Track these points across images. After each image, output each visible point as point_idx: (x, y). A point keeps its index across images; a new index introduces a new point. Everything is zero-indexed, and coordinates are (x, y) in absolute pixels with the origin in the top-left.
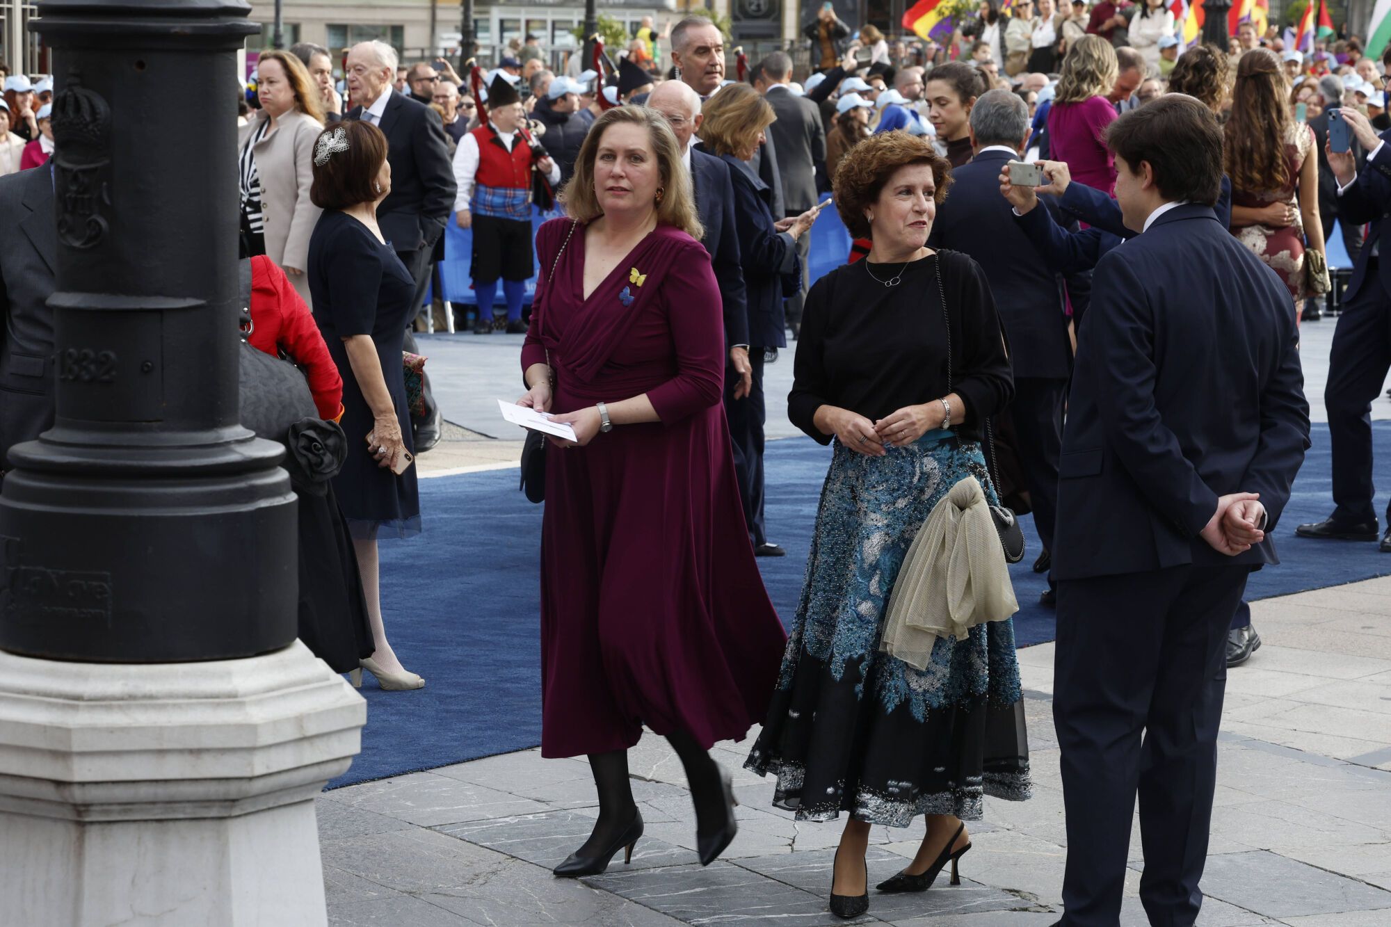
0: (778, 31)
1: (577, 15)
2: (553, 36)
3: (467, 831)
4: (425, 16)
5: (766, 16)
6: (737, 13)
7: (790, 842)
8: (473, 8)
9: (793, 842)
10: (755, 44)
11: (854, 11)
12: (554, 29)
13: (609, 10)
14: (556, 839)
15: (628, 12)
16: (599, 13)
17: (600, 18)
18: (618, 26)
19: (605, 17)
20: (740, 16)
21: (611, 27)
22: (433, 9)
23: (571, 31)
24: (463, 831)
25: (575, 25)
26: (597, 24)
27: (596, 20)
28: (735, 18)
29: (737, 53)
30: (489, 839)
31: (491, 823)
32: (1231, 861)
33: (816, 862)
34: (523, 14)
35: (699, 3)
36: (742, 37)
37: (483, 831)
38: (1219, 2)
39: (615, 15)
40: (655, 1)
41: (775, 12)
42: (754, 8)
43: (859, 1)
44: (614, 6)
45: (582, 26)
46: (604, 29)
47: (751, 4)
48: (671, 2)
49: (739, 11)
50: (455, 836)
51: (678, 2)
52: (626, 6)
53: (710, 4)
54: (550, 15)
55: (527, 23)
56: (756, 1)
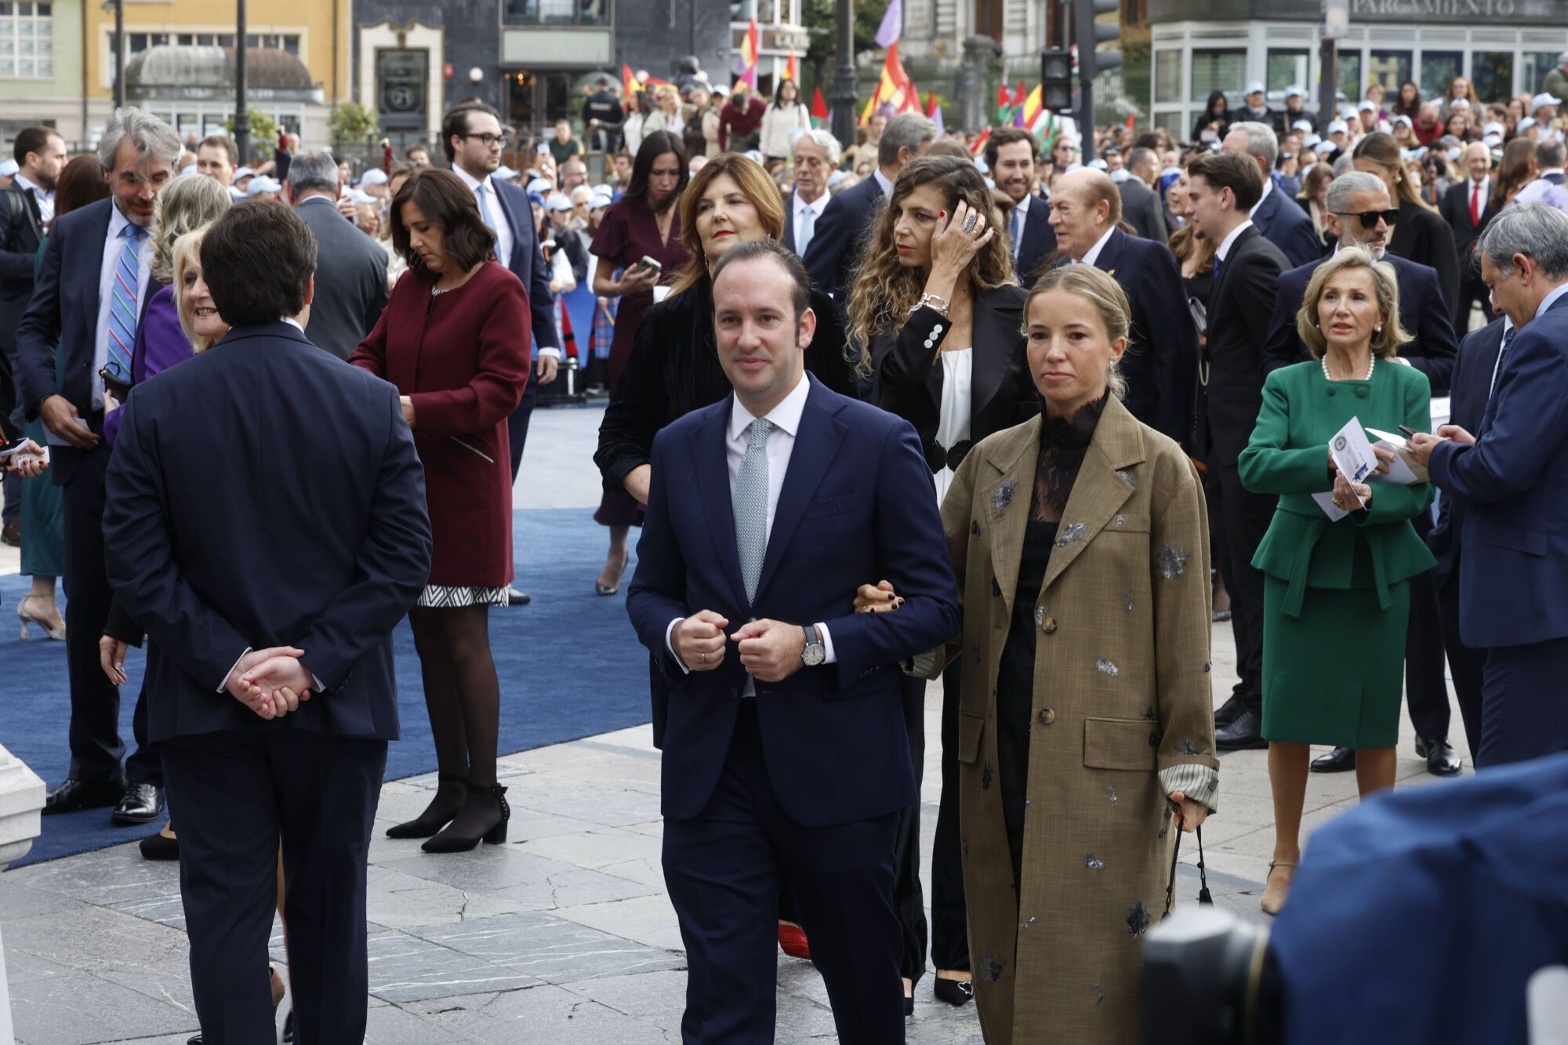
0: (424, 123)
1: (228, 109)
2: (204, 130)
3: (143, 908)
4: (77, 110)
5: (411, 109)
6: (384, 106)
7: (460, 910)
9: (463, 910)
10: (403, 137)
12: (205, 122)
13: (259, 104)
15: (277, 106)
16: (249, 107)
17: (251, 112)
18: (267, 120)
19: (256, 111)
20: (387, 109)
21: (261, 121)
22: (85, 104)
23: (221, 124)
24: (138, 909)
25: (226, 118)
26: (248, 117)
27: (247, 114)
28: (382, 111)
29: (384, 146)
30: (165, 915)
31: (167, 900)
33: (486, 929)
34: (174, 109)
35: (346, 97)
36: (389, 129)
37: (158, 908)
38: (847, 95)
39: (265, 108)
40: (303, 95)
41: (420, 105)
42: (399, 101)
43: (501, 94)
44: (264, 100)
45: (233, 120)
46: (254, 122)
47: (396, 98)
48: (319, 95)
49: (385, 104)
50: (131, 914)
51: (326, 95)
52: (276, 100)
53: (357, 97)
54: (200, 109)
55: (179, 117)
56: (401, 95)
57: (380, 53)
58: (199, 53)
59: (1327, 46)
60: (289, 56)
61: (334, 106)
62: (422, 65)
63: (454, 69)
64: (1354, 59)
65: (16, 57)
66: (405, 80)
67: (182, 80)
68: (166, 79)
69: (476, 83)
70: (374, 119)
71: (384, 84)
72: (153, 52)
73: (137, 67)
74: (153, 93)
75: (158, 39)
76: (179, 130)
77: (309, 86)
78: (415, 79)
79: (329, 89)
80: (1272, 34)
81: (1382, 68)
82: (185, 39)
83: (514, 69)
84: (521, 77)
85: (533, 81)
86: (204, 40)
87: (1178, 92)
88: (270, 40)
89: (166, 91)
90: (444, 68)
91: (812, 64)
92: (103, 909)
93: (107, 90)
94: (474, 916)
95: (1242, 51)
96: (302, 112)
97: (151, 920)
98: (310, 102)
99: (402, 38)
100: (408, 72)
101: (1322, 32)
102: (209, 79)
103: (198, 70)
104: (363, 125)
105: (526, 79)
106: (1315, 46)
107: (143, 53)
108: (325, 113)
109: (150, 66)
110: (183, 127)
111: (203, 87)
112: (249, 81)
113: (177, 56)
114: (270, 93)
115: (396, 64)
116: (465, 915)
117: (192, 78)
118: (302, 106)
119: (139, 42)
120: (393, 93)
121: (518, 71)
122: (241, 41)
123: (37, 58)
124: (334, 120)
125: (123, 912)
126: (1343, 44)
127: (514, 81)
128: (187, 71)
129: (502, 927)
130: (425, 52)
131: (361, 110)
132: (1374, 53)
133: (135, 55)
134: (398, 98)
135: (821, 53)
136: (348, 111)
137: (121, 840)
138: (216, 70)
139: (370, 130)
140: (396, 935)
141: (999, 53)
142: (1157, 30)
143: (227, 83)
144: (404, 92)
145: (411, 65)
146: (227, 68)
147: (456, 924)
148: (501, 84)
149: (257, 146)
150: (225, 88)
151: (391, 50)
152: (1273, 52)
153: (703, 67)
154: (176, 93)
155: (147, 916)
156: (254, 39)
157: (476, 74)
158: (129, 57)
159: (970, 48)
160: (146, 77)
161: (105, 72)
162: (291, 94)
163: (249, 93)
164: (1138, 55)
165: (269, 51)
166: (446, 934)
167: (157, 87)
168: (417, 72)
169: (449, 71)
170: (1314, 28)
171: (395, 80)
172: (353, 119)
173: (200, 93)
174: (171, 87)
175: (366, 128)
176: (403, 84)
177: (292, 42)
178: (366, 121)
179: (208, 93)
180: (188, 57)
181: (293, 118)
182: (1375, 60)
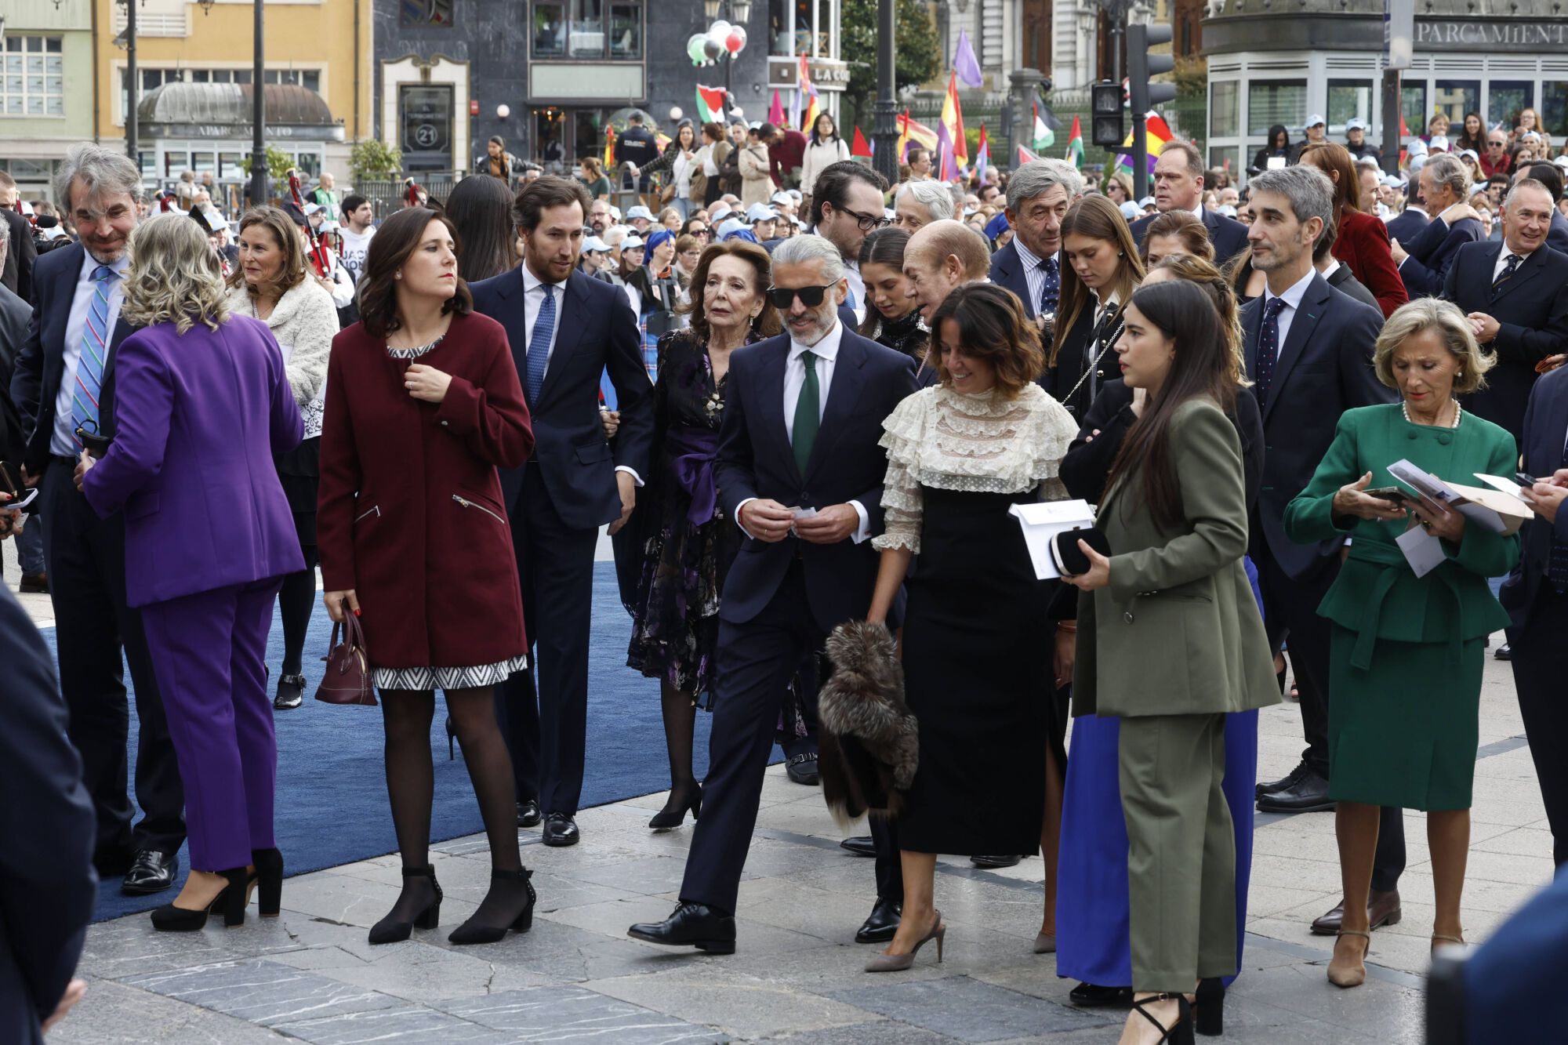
0: (449, 162)
1: (245, 147)
3: (154, 982)
5: (436, 147)
6: (406, 145)
7: (487, 982)
8: (138, 142)
9: (490, 982)
10: (427, 175)
11: (525, 142)
12: (220, 162)
13: (277, 143)
14: (246, 987)
15: (296, 144)
16: (267, 145)
17: (269, 151)
18: (286, 158)
19: (273, 149)
20: (410, 147)
21: (280, 160)
23: (238, 164)
24: (149, 983)
25: (243, 158)
26: (266, 156)
27: (264, 153)
28: (405, 149)
29: (408, 184)
30: (178, 989)
31: (179, 973)
32: (930, 987)
33: (514, 1003)
34: (189, 147)
35: (367, 135)
36: (413, 168)
37: (170, 981)
38: (889, 131)
39: (285, 147)
40: (323, 132)
41: (445, 143)
42: (423, 138)
43: (529, 131)
44: (282, 138)
45: (250, 158)
46: (272, 161)
47: (420, 135)
48: (340, 133)
49: (409, 143)
50: (141, 988)
51: (346, 134)
52: (294, 138)
53: (379, 135)
54: (216, 148)
55: (194, 155)
56: (425, 132)
57: (403, 89)
58: (214, 89)
59: (1391, 76)
60: (308, 92)
61: (356, 144)
62: (447, 102)
63: (480, 106)
64: (1419, 90)
65: (25, 95)
66: (429, 116)
67: (197, 117)
68: (180, 117)
69: (503, 119)
70: (396, 158)
71: (408, 121)
72: (167, 89)
73: (151, 104)
74: (167, 131)
75: (173, 75)
76: (194, 169)
77: (329, 124)
78: (440, 116)
79: (351, 127)
80: (1332, 65)
81: (1448, 100)
82: (201, 75)
83: (542, 105)
84: (549, 113)
85: (562, 118)
86: (220, 76)
87: (1234, 125)
88: (289, 76)
89: (181, 130)
90: (469, 105)
91: (852, 98)
92: (112, 983)
93: (120, 128)
94: (502, 989)
95: (1302, 83)
96: (323, 151)
97: (162, 994)
98: (331, 140)
99: (426, 73)
100: (432, 109)
101: (1385, 62)
102: (226, 116)
103: (214, 107)
104: (386, 164)
105: (555, 116)
106: (1378, 77)
107: (157, 90)
108: (347, 152)
109: (165, 103)
110: (198, 166)
111: (219, 125)
112: (267, 119)
113: (192, 92)
114: (289, 131)
115: (420, 101)
116: (491, 987)
117: (208, 116)
118: (323, 144)
119: (153, 78)
120: (417, 130)
121: (547, 107)
122: (258, 77)
123: (46, 95)
124: (355, 159)
125: (133, 986)
126: (1406, 75)
127: (543, 118)
128: (203, 109)
129: (531, 1000)
130: (450, 88)
131: (384, 148)
132: (1440, 84)
133: (148, 92)
134: (421, 134)
135: (862, 88)
136: (370, 149)
137: (131, 910)
138: (233, 107)
139: (393, 170)
140: (419, 1010)
141: (1047, 87)
142: (1212, 61)
143: (245, 121)
144: (428, 129)
145: (435, 101)
146: (244, 105)
147: (483, 998)
148: (529, 121)
149: (276, 187)
150: (243, 125)
151: (415, 86)
152: (1333, 83)
153: (738, 103)
154: (191, 132)
155: (159, 990)
156: (273, 74)
157: (503, 111)
158: (142, 94)
159: (1017, 81)
160: (159, 115)
161: (117, 110)
162: (310, 132)
163: (267, 131)
164: (1193, 88)
165: (287, 87)
166: (473, 1008)
167: (170, 124)
168: (442, 108)
169: (475, 107)
170: (1378, 59)
171: (420, 116)
172: (375, 158)
173: (216, 132)
174: (185, 124)
175: (390, 167)
176: (428, 121)
177: (312, 78)
178: (389, 160)
179: (224, 131)
180: (204, 94)
181: (313, 156)
182: (1441, 91)
